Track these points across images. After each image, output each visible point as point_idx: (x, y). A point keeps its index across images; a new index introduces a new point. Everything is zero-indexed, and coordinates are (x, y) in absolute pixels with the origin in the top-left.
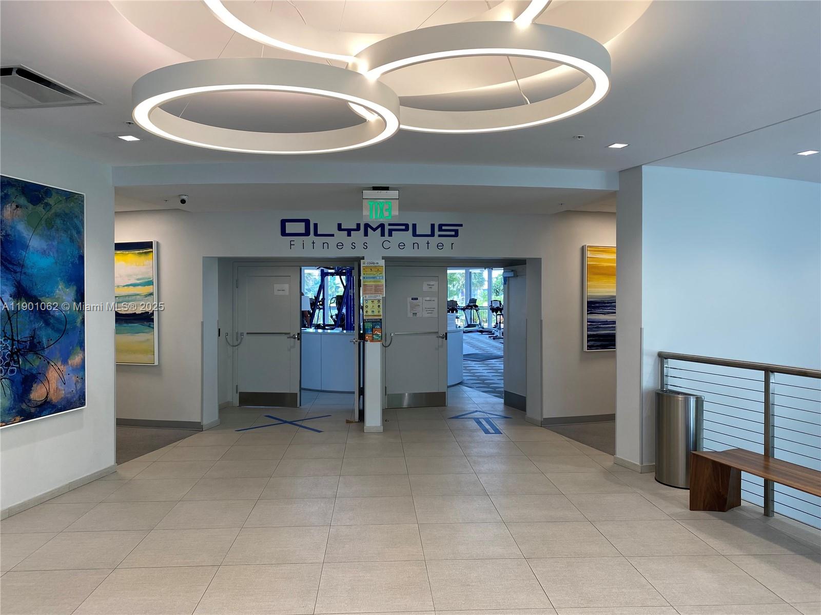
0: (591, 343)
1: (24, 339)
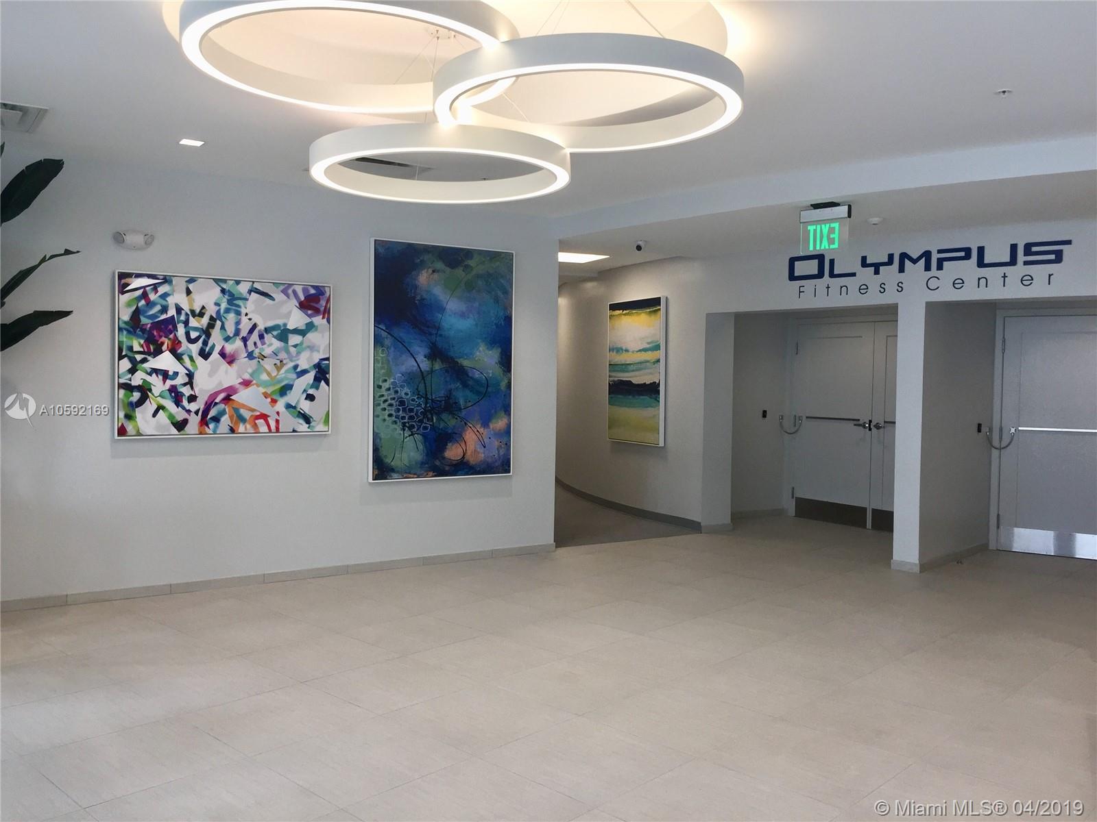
1: (438, 399)
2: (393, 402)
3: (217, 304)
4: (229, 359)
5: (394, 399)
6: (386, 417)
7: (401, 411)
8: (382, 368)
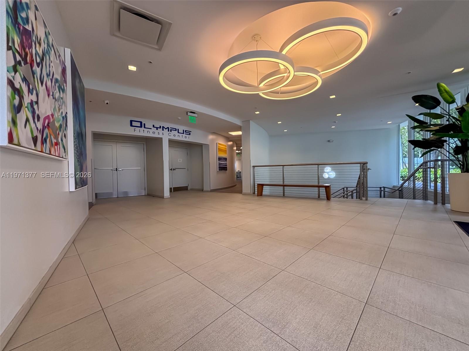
0: (219, 169)
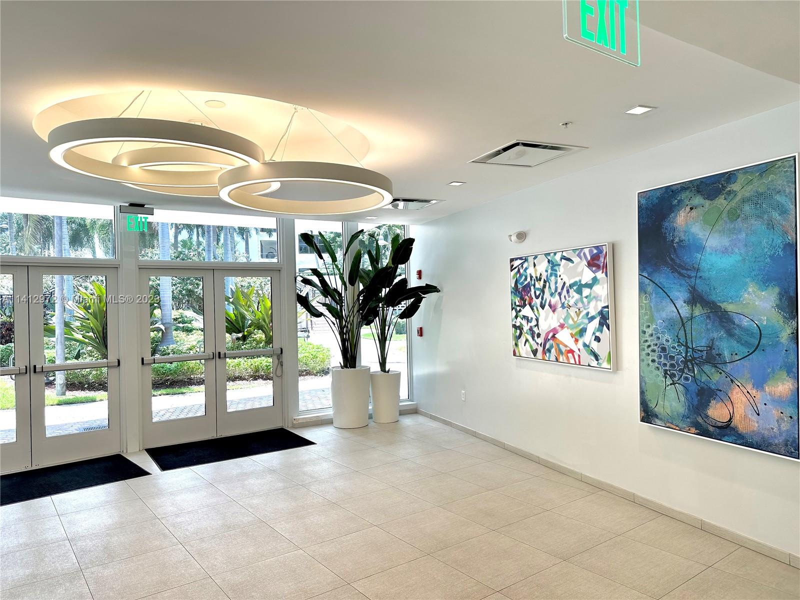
1: (700, 348)
2: (655, 348)
3: (547, 271)
4: (553, 308)
5: (656, 345)
6: (650, 362)
7: (663, 358)
8: (646, 314)
